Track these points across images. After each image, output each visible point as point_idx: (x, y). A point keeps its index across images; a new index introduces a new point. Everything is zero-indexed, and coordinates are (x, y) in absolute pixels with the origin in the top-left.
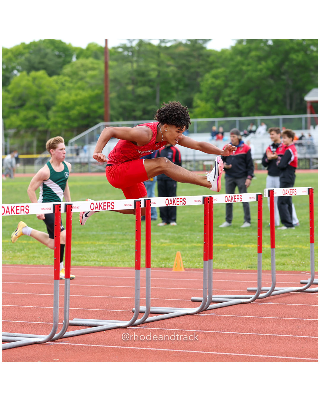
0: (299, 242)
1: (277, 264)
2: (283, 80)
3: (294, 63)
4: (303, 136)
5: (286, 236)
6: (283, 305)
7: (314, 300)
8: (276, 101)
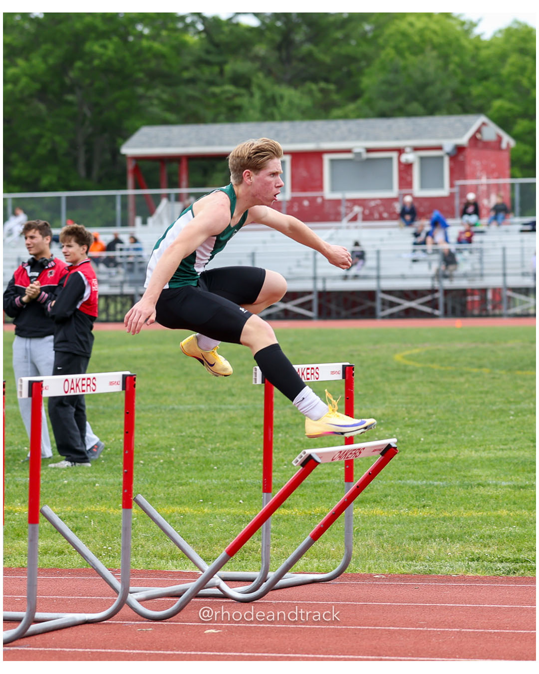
0: (101, 498)
1: (46, 552)
2: (70, 104)
3: (96, 62)
4: (117, 241)
5: (69, 484)
6: (56, 651)
7: (130, 639)
8: (53, 156)
